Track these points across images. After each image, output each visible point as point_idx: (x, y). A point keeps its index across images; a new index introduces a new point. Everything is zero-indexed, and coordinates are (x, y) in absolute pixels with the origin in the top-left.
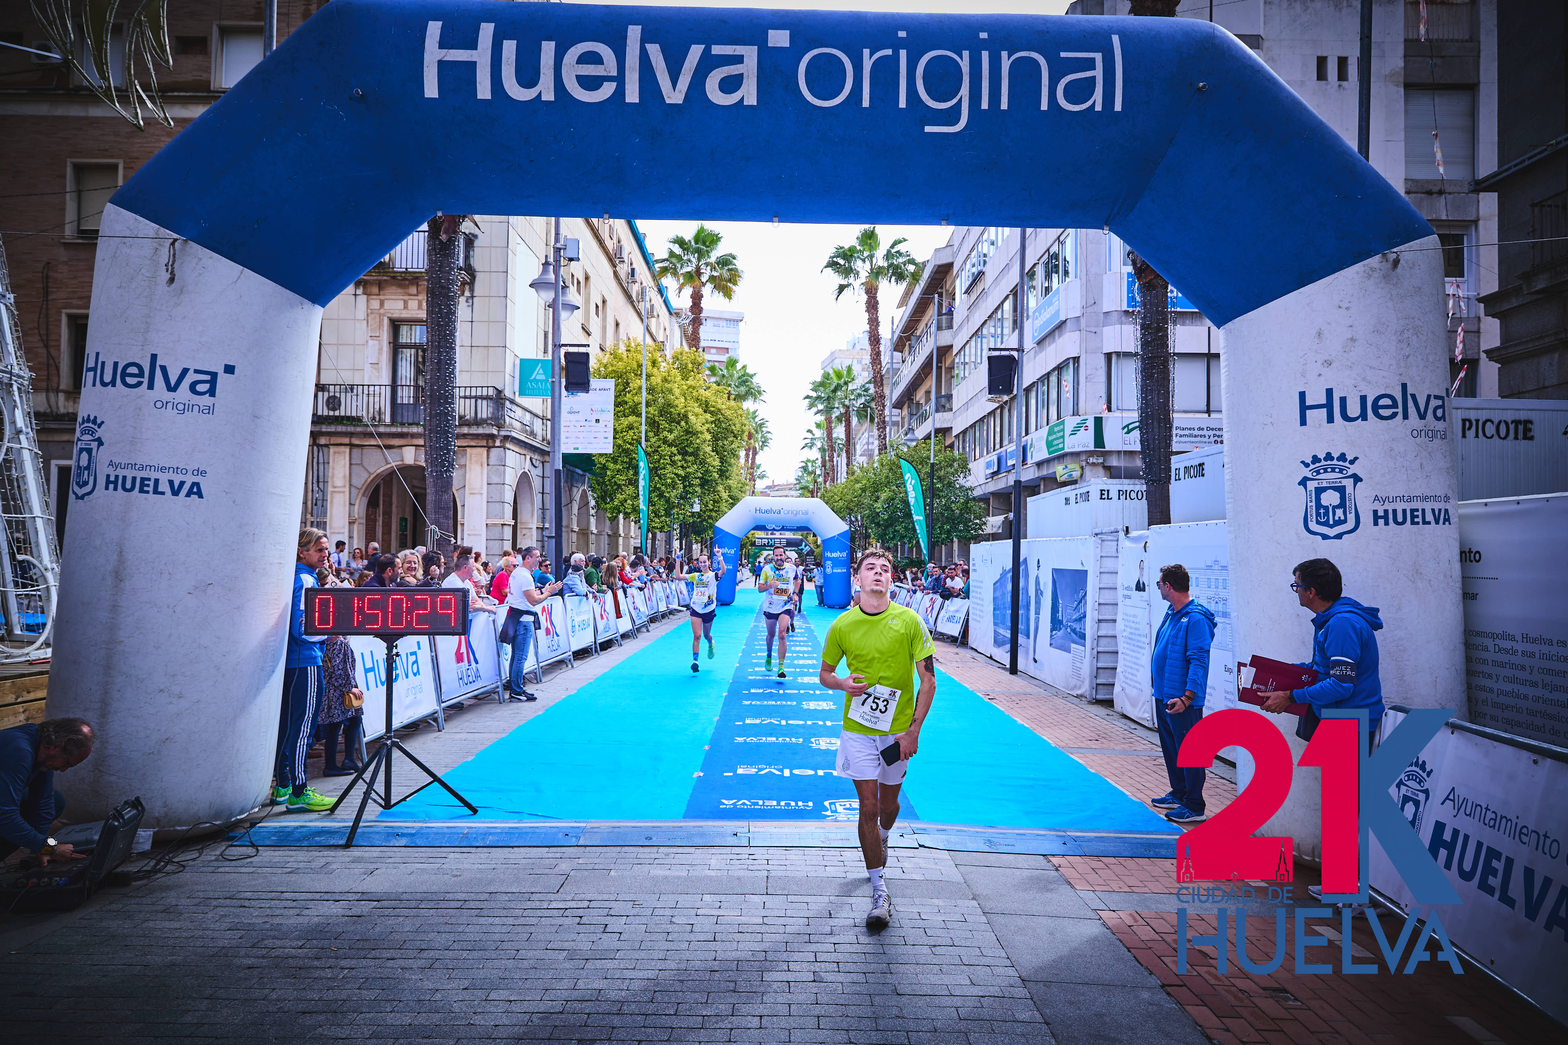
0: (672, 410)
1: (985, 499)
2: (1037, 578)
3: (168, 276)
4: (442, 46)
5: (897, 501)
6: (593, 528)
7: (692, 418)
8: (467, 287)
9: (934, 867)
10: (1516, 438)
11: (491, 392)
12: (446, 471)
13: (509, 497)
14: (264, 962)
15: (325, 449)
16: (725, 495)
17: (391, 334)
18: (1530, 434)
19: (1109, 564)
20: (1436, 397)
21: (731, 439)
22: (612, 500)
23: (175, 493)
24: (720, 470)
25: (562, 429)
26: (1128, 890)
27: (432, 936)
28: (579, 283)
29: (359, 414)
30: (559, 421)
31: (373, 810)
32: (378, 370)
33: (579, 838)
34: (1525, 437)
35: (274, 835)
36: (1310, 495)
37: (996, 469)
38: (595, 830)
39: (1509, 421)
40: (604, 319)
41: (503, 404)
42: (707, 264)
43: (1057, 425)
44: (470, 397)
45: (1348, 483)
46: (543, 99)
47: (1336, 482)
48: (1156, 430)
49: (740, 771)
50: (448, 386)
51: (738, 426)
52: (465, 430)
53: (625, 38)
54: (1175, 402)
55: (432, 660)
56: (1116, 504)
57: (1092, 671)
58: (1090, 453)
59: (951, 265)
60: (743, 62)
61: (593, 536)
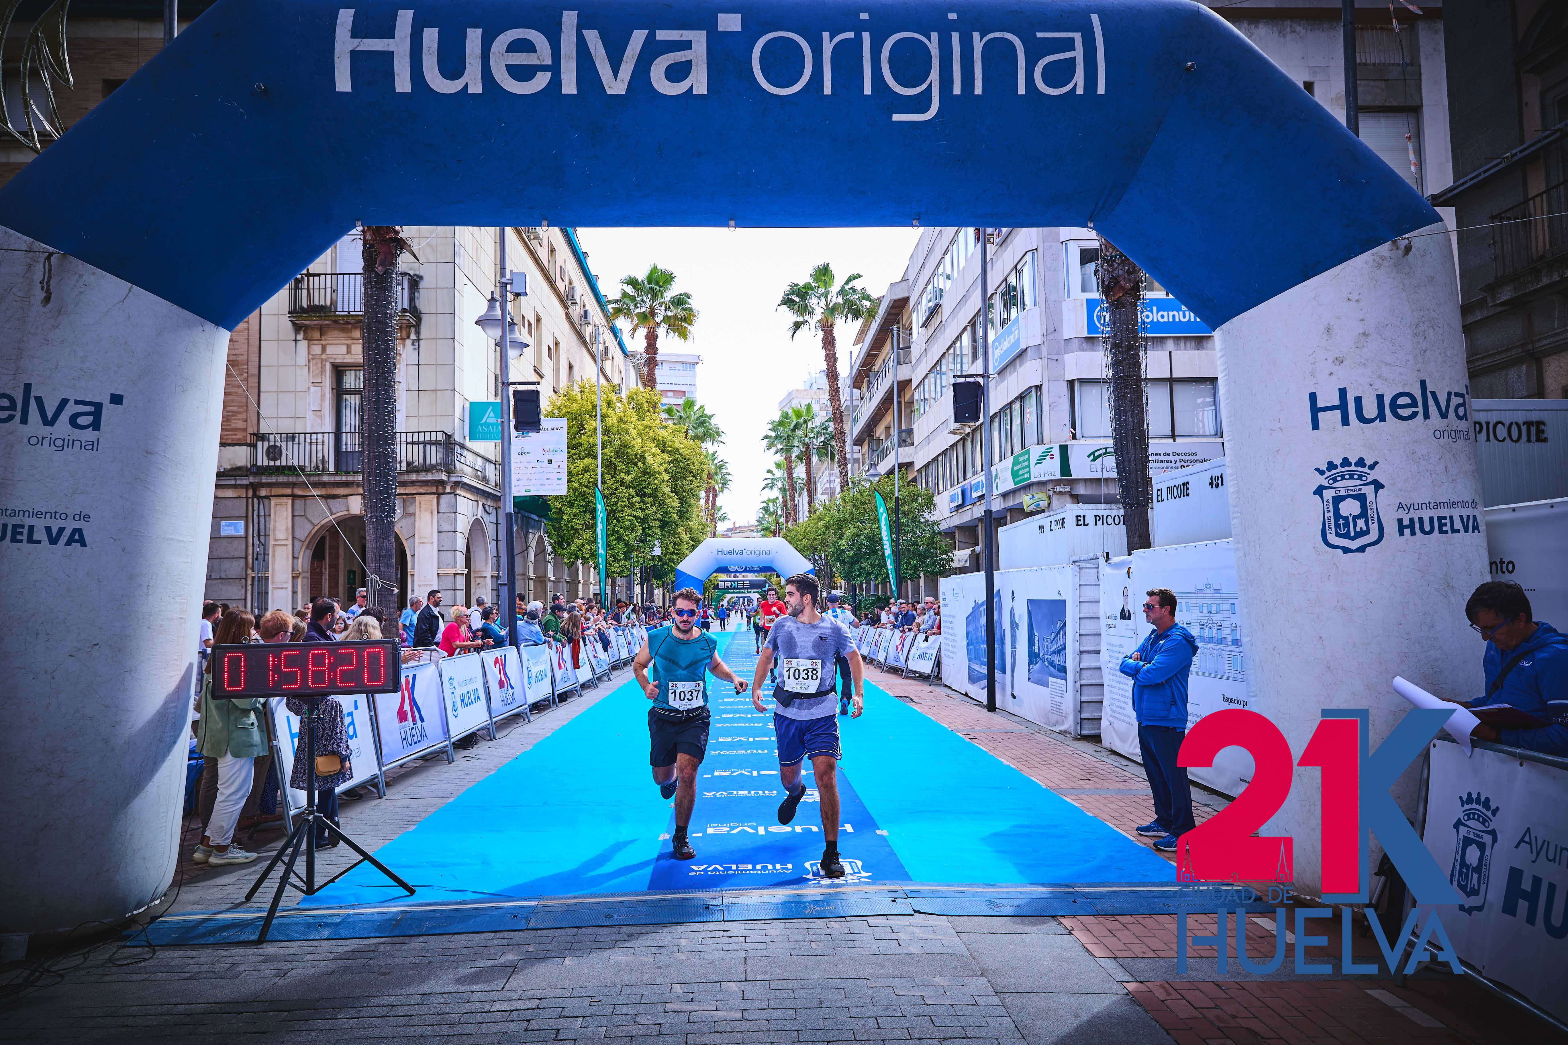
0: (629, 450)
1: (950, 534)
2: (1012, 610)
3: (44, 295)
4: (354, 35)
5: (862, 537)
6: (551, 575)
7: (649, 458)
8: (413, 330)
9: (933, 936)
10: (1529, 440)
11: (440, 437)
12: (387, 517)
13: (461, 544)
15: (266, 501)
16: (685, 537)
17: (334, 380)
18: (1543, 436)
19: (1089, 593)
20: (1458, 395)
21: (691, 478)
22: (569, 545)
23: (53, 541)
24: (680, 511)
25: (513, 471)
26: (1152, 954)
28: (530, 324)
29: (302, 464)
30: (510, 463)
31: (292, 897)
32: (321, 417)
33: (528, 920)
34: (1538, 440)
35: (176, 932)
36: (1328, 505)
37: (960, 502)
38: (548, 909)
39: (1521, 422)
40: (557, 362)
41: (453, 450)
42: (661, 304)
43: (1021, 455)
44: (418, 443)
45: (1369, 490)
46: (470, 91)
47: (1355, 490)
48: (1132, 452)
49: (710, 831)
50: (387, 426)
51: (697, 464)
52: (414, 477)
53: (560, 23)
55: (371, 720)
56: (1092, 530)
57: (1075, 705)
58: (1057, 482)
59: (907, 300)
60: (690, 48)
61: (551, 583)
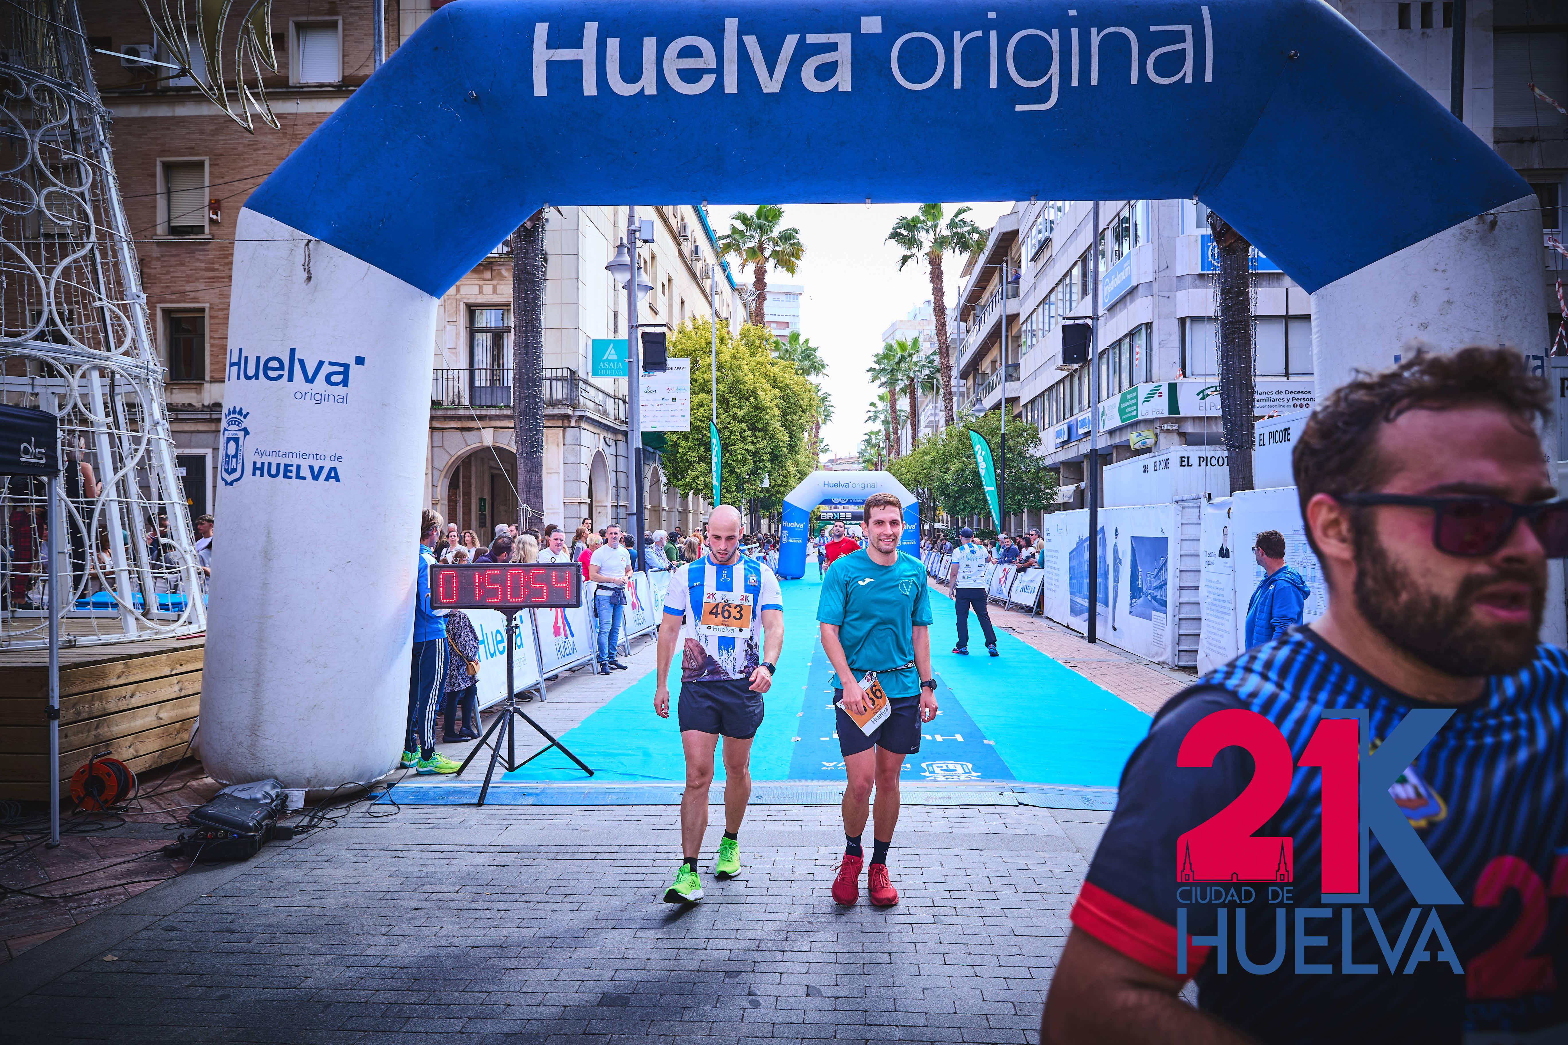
0: (741, 386)
1: (1055, 468)
2: (1115, 546)
3: (306, 275)
4: (549, 46)
5: (967, 472)
6: (664, 505)
7: (761, 394)
9: (1036, 823)
11: (566, 373)
12: (536, 452)
13: (585, 476)
14: (428, 904)
16: (793, 470)
17: (468, 319)
19: (1190, 531)
20: (1535, 358)
21: (800, 413)
22: (683, 477)
23: (315, 477)
24: (790, 445)
25: (641, 408)
27: (573, 883)
28: (645, 262)
30: (638, 400)
31: (499, 772)
32: (456, 354)
35: (412, 795)
37: (1066, 438)
40: (670, 299)
41: (577, 385)
42: (770, 239)
43: (1129, 393)
46: (647, 92)
48: (1238, 395)
50: (536, 369)
51: (805, 399)
53: (723, 31)
54: (1257, 367)
55: (534, 633)
56: (1196, 471)
57: (1174, 638)
58: (1165, 420)
59: (1015, 233)
60: (837, 50)
61: (665, 513)
